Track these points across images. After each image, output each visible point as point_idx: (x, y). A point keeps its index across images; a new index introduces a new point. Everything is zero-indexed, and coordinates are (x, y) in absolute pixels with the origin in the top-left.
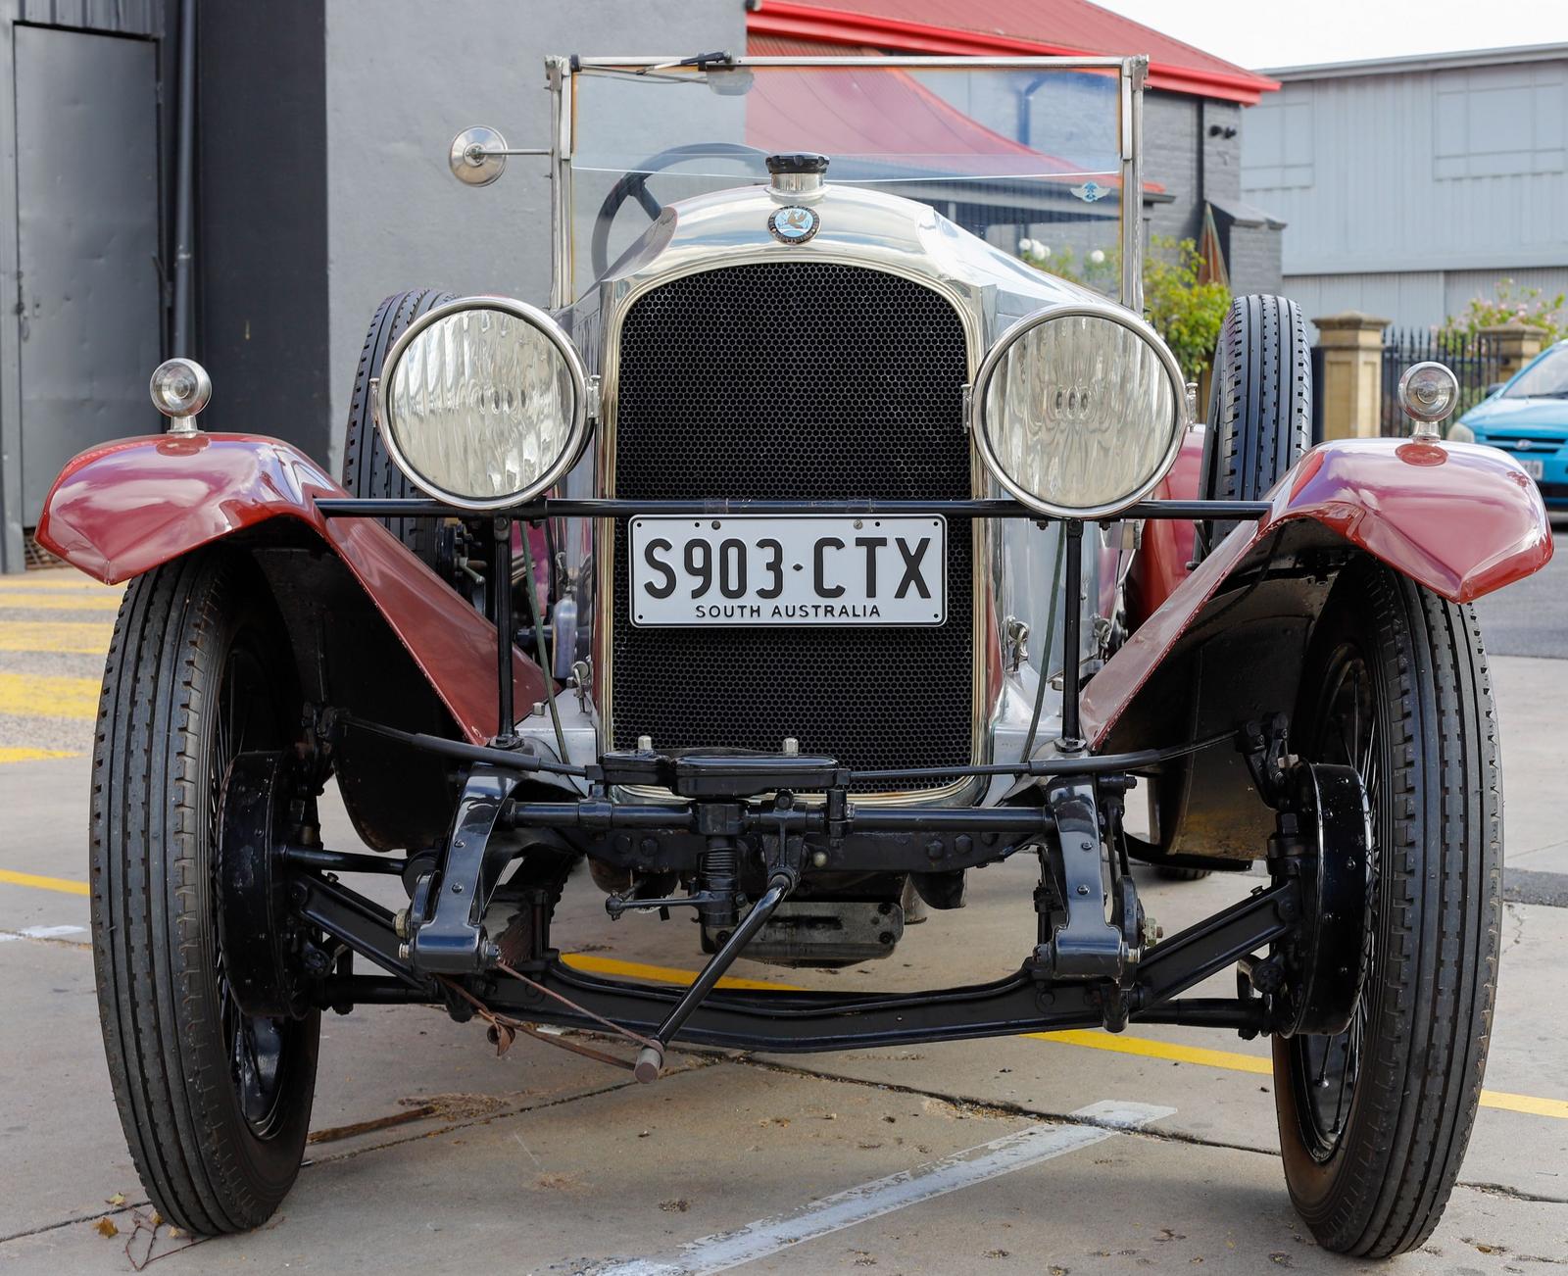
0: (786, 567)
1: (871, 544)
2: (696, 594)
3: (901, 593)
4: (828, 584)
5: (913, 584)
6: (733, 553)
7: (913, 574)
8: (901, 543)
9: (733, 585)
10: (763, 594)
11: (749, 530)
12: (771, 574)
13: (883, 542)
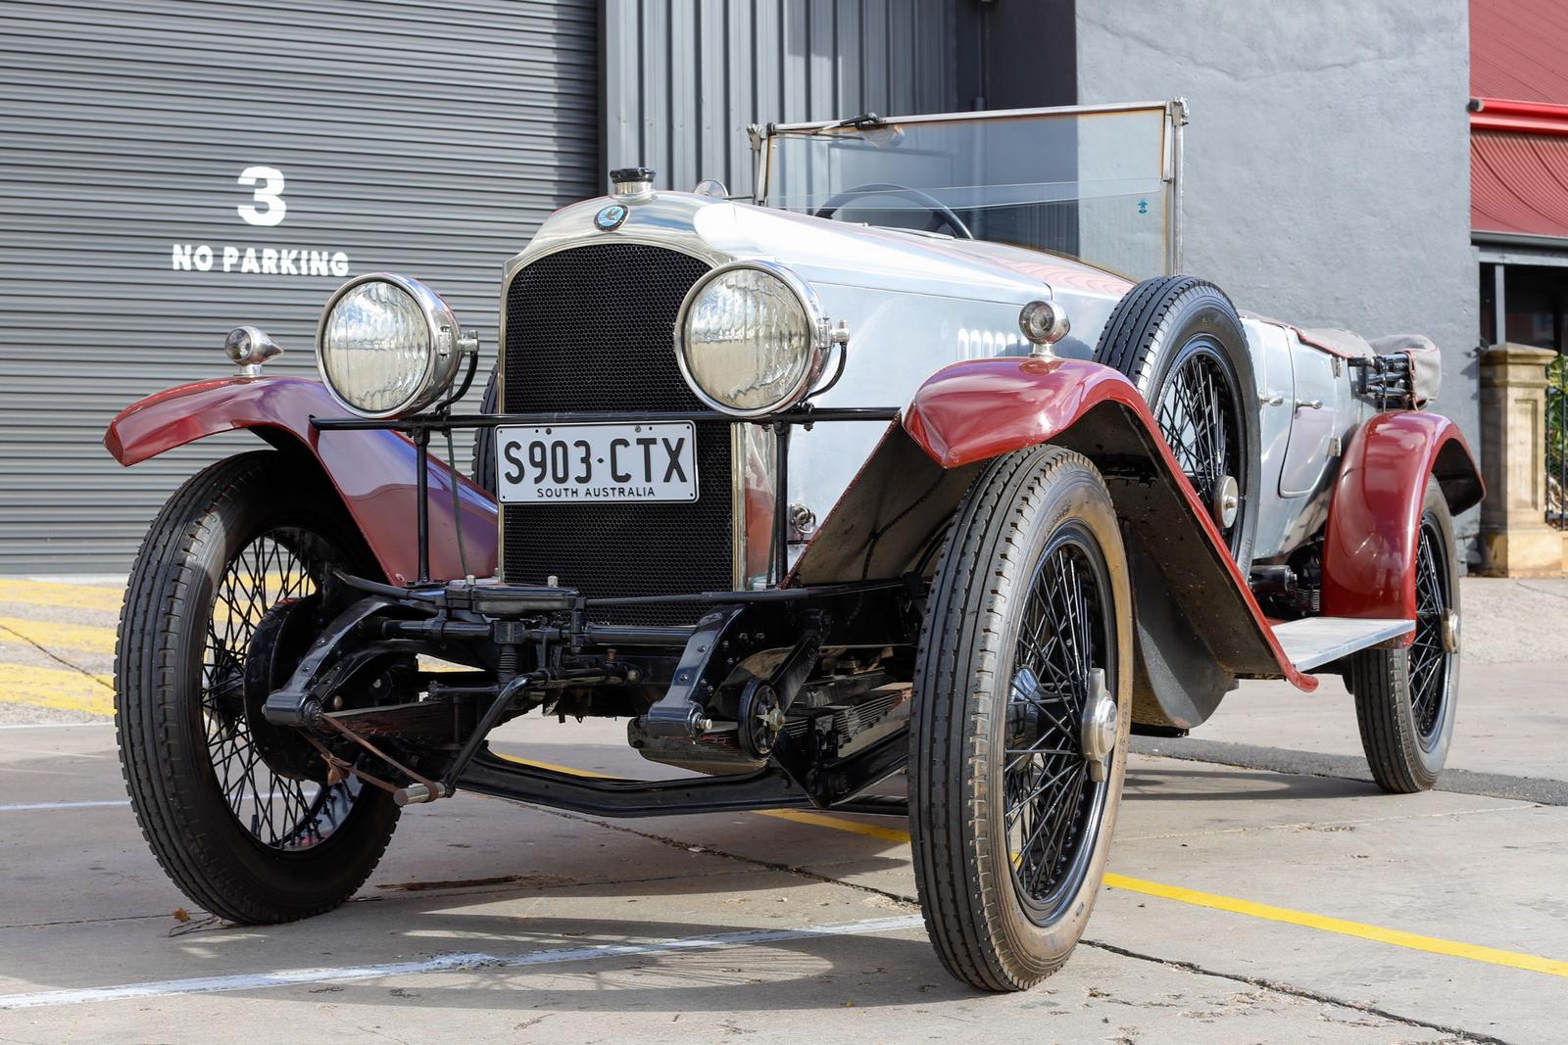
0: (593, 461)
1: (647, 443)
2: (538, 480)
3: (667, 479)
4: (621, 473)
5: (675, 472)
6: (560, 450)
7: (674, 465)
8: (665, 441)
9: (560, 474)
10: (579, 480)
11: (568, 434)
12: (584, 465)
13: (653, 441)
